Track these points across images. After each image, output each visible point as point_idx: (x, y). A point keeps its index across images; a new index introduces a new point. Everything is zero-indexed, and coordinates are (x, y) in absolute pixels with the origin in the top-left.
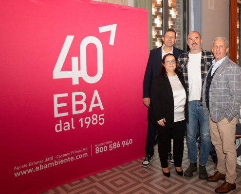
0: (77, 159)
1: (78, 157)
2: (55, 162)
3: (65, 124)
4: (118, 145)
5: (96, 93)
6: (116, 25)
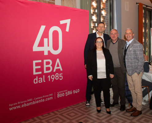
0: (46, 100)
1: (47, 99)
2: (33, 102)
3: (39, 79)
4: (71, 93)
5: (58, 61)
6: (70, 19)
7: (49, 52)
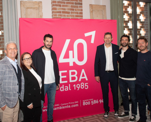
1: (73, 106)
2: (60, 107)
3: (65, 87)
4: (97, 102)
5: (83, 71)
6: (95, 31)
7: (74, 63)
